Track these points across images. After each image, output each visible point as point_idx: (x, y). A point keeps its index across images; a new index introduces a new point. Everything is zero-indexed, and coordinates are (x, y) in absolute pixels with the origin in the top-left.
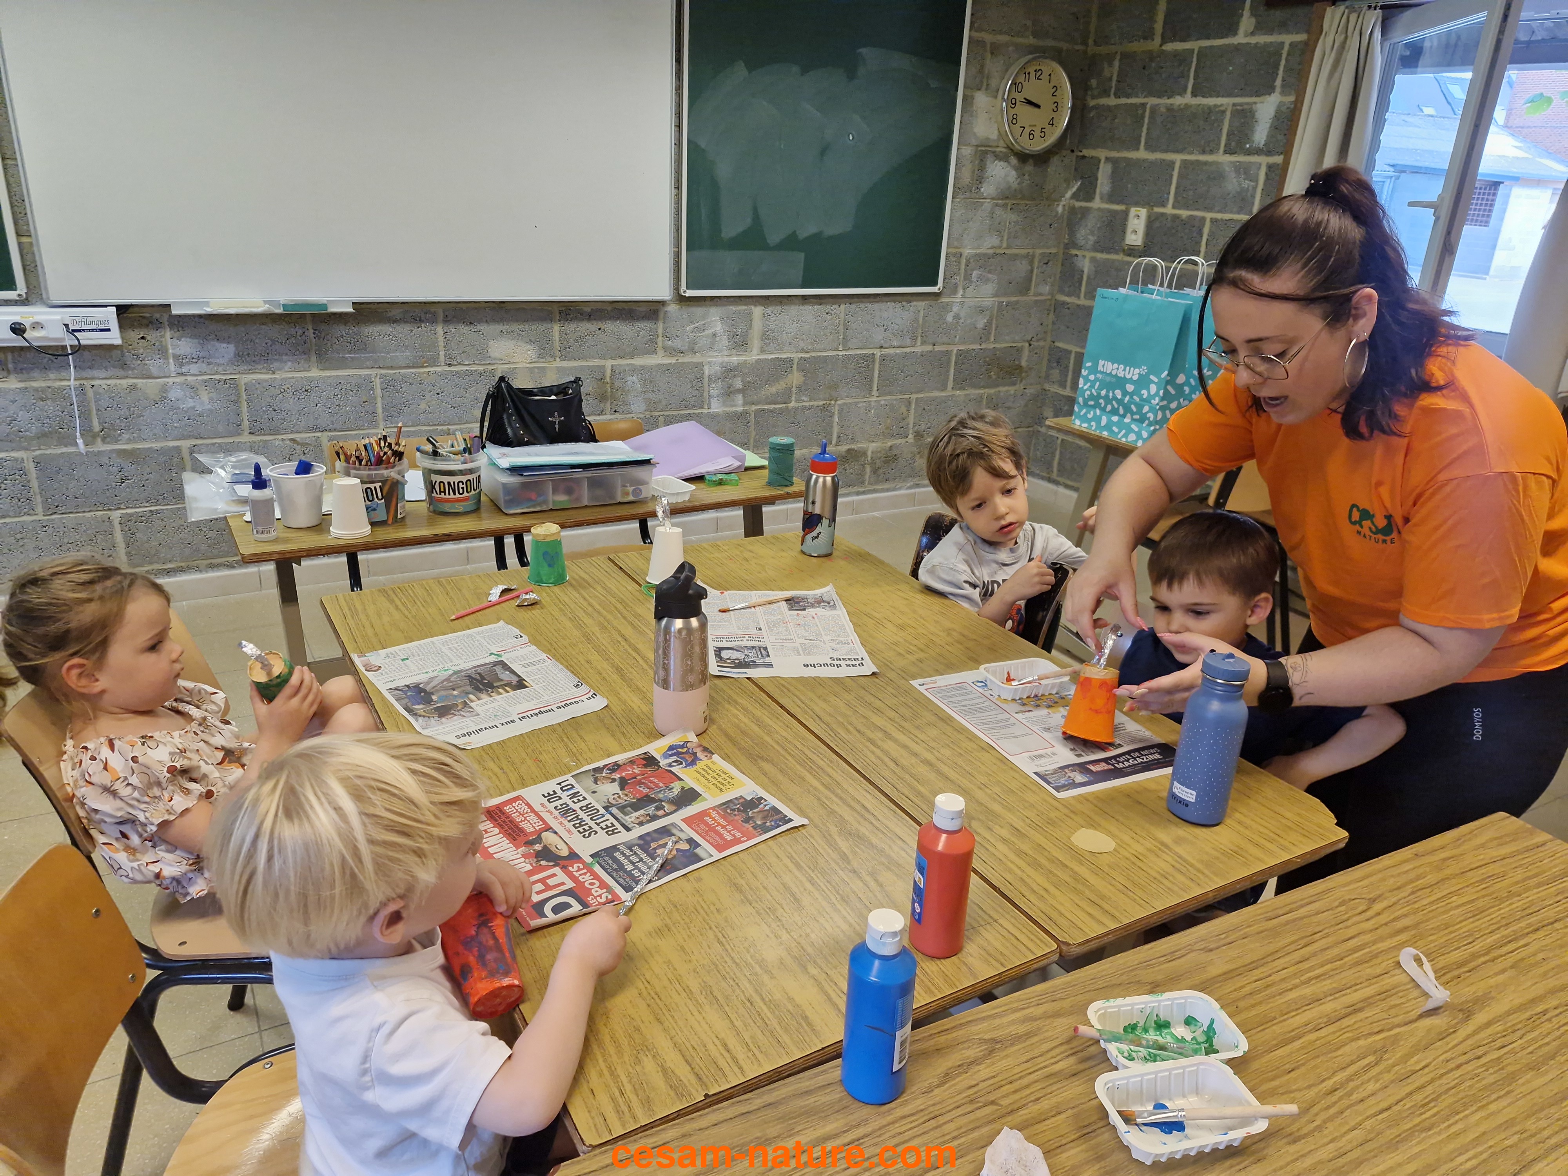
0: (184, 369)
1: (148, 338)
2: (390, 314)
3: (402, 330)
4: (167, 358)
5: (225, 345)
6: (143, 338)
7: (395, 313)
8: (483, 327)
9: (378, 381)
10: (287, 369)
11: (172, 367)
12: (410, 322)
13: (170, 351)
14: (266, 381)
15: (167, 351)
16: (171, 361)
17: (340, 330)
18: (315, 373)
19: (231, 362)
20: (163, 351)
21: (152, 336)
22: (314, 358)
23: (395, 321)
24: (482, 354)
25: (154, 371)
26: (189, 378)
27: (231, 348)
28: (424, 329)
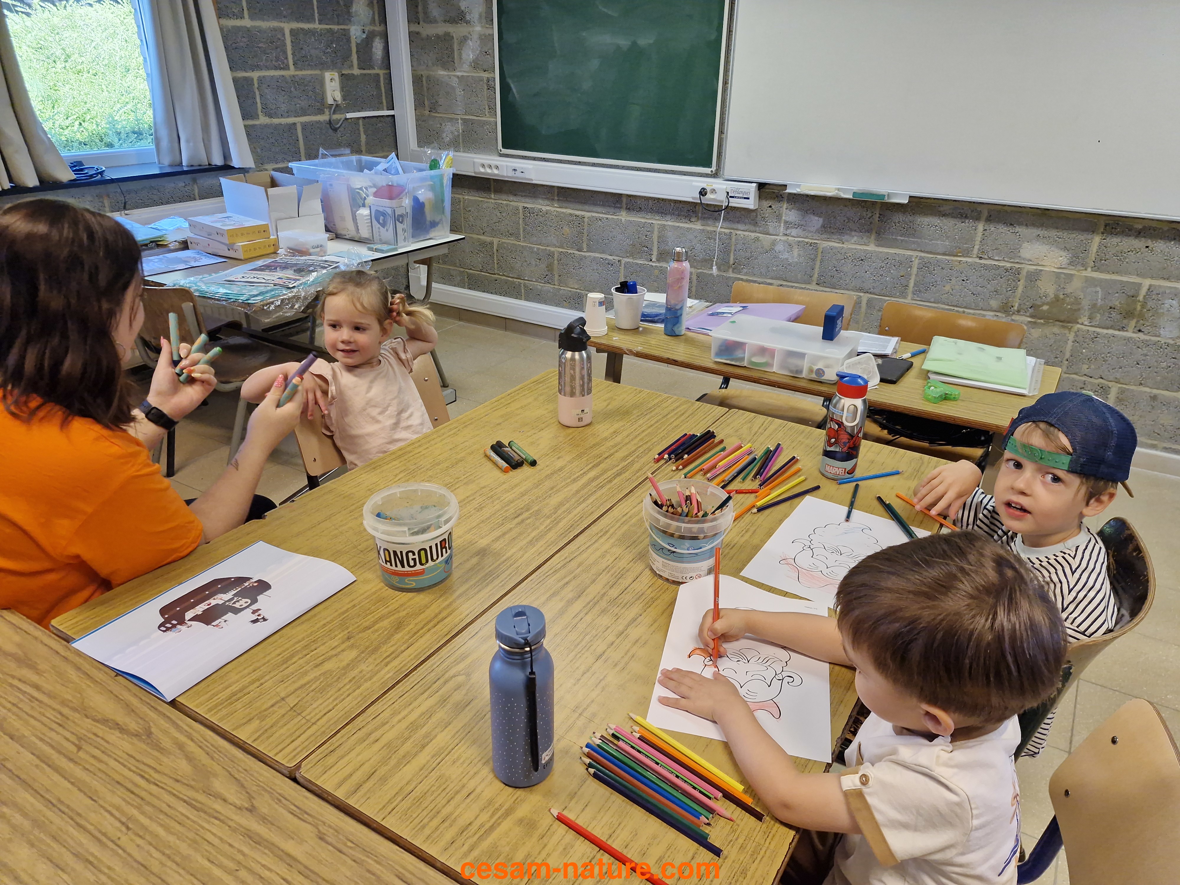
0: (788, 232)
1: (773, 207)
2: (941, 209)
3: (948, 224)
4: (780, 222)
5: (817, 218)
6: (770, 207)
7: (946, 208)
8: (1022, 230)
9: (916, 262)
10: (853, 241)
11: (782, 229)
12: (956, 218)
13: (784, 218)
14: (836, 248)
15: (781, 217)
16: (782, 225)
17: (899, 217)
18: (872, 247)
19: (817, 231)
20: (779, 217)
21: (776, 206)
22: (873, 237)
23: (944, 215)
24: (1013, 253)
25: (771, 230)
26: (790, 238)
27: (821, 220)
28: (968, 224)
